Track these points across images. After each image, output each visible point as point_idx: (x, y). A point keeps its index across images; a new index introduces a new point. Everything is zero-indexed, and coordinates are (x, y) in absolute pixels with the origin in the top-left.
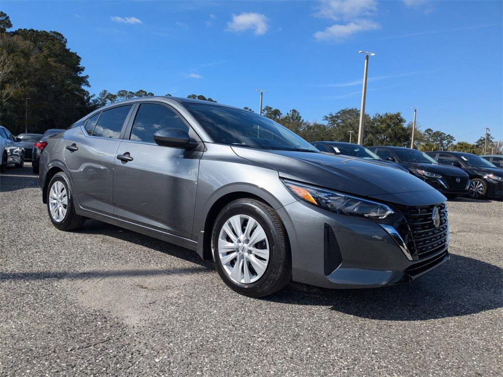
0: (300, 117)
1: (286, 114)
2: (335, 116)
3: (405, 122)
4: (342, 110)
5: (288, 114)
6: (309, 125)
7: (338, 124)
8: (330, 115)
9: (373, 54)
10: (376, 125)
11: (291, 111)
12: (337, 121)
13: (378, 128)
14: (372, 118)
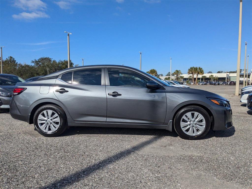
0: (15, 61)
1: (6, 59)
2: (38, 61)
3: (73, 65)
4: (41, 58)
5: (7, 59)
6: (22, 65)
7: (40, 65)
8: (35, 60)
9: (71, 34)
10: (60, 66)
11: (9, 57)
12: (39, 63)
13: (61, 67)
14: (58, 62)
